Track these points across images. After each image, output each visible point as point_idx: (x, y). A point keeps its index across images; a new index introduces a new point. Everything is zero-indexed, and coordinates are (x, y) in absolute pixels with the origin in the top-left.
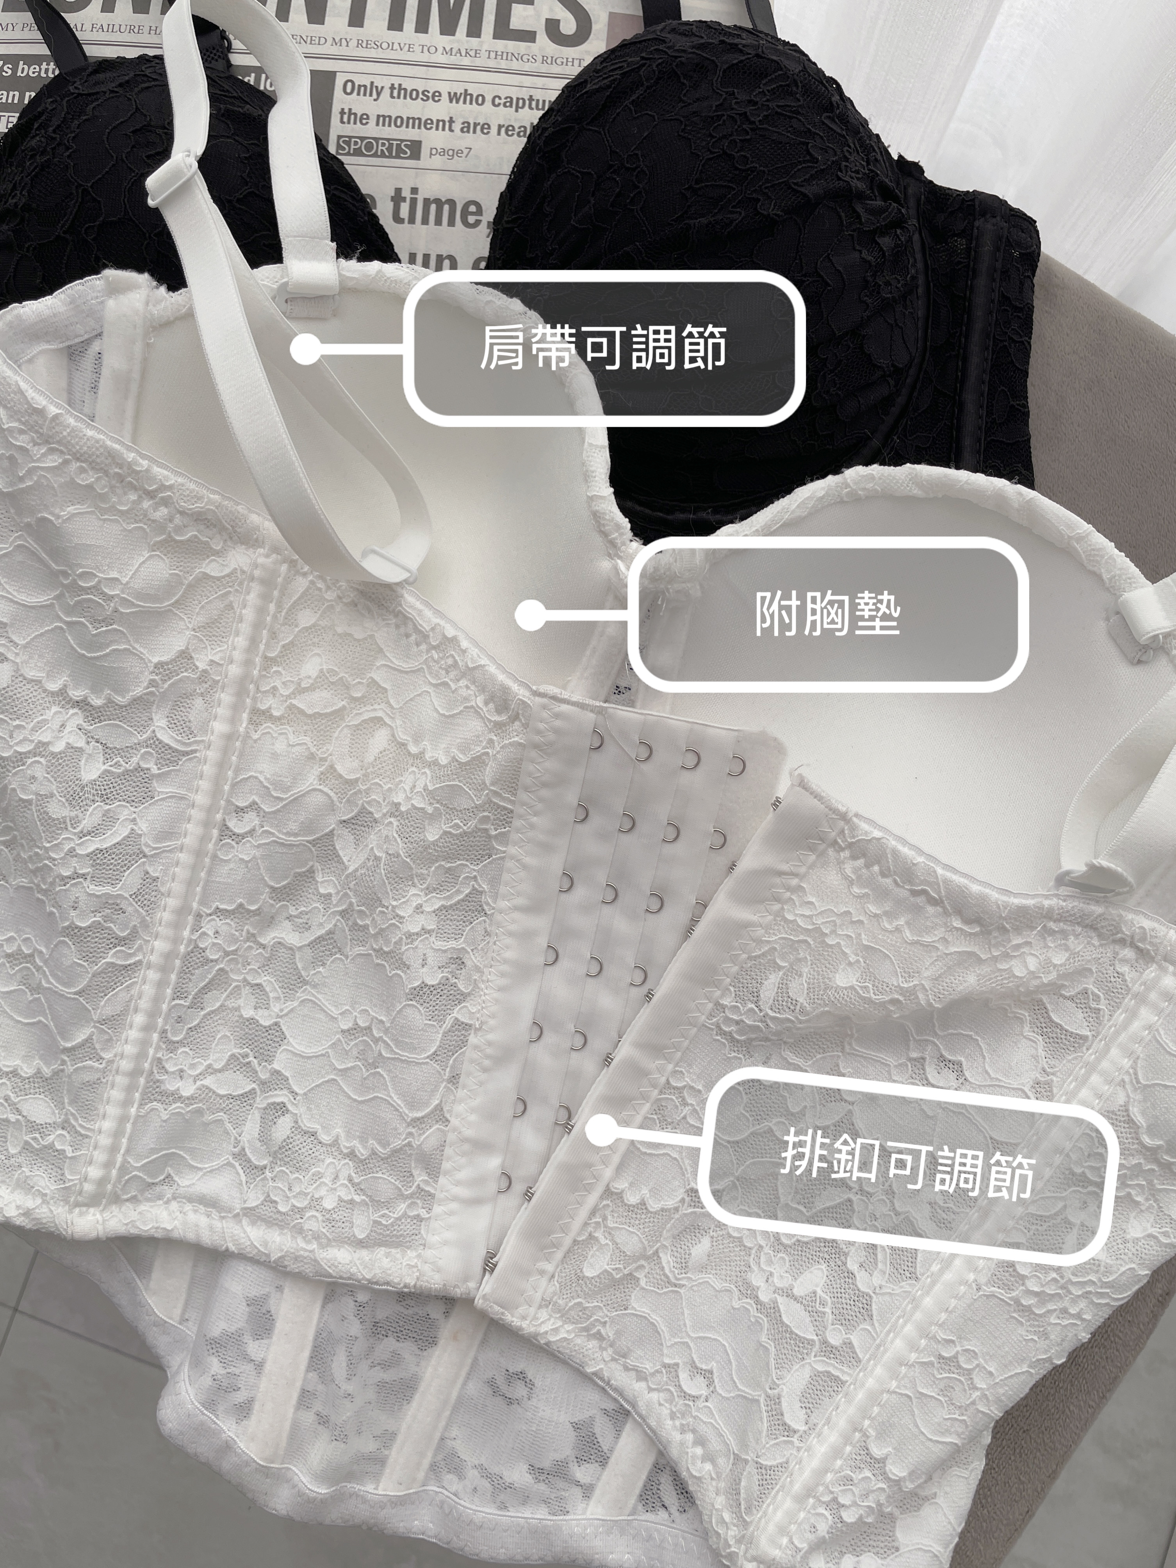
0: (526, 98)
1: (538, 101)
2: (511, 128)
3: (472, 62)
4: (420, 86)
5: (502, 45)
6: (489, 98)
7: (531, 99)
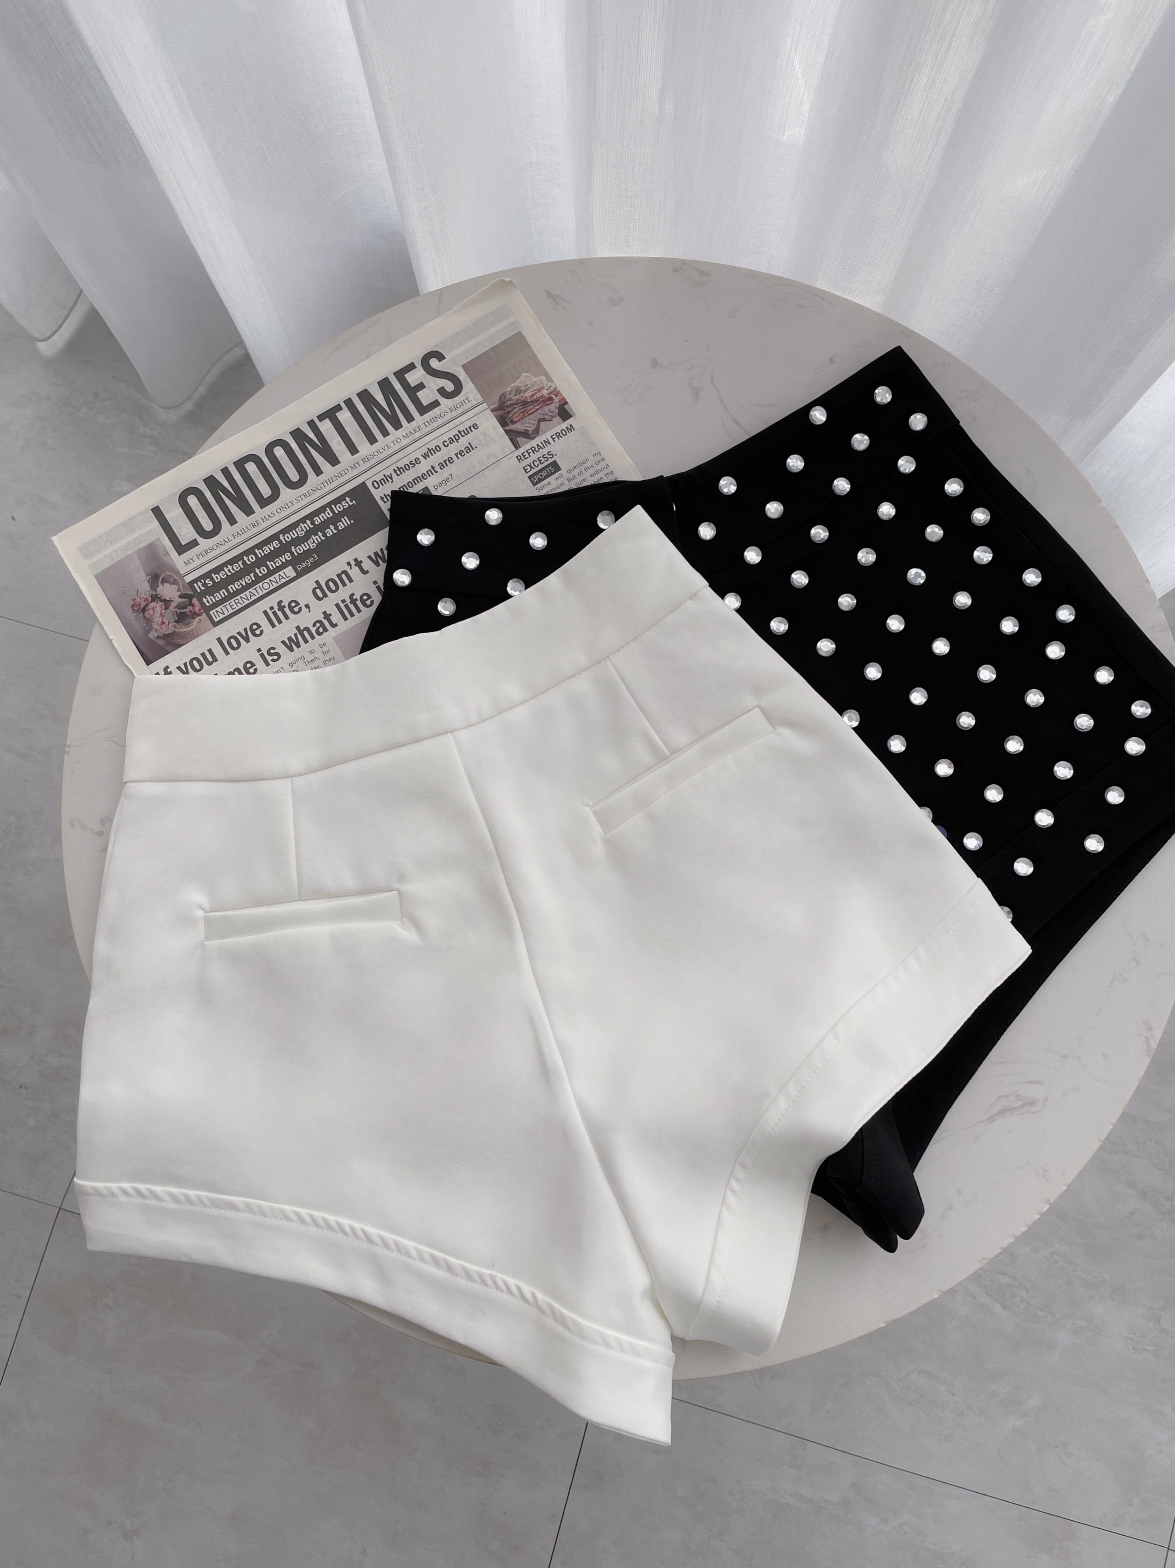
0: (457, 433)
1: (463, 431)
2: (461, 452)
3: (421, 433)
4: (406, 461)
5: (427, 416)
6: (441, 445)
7: (460, 432)
